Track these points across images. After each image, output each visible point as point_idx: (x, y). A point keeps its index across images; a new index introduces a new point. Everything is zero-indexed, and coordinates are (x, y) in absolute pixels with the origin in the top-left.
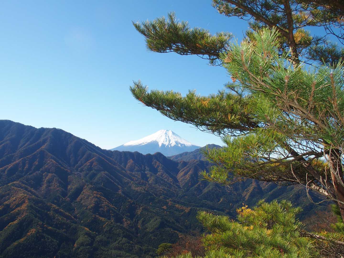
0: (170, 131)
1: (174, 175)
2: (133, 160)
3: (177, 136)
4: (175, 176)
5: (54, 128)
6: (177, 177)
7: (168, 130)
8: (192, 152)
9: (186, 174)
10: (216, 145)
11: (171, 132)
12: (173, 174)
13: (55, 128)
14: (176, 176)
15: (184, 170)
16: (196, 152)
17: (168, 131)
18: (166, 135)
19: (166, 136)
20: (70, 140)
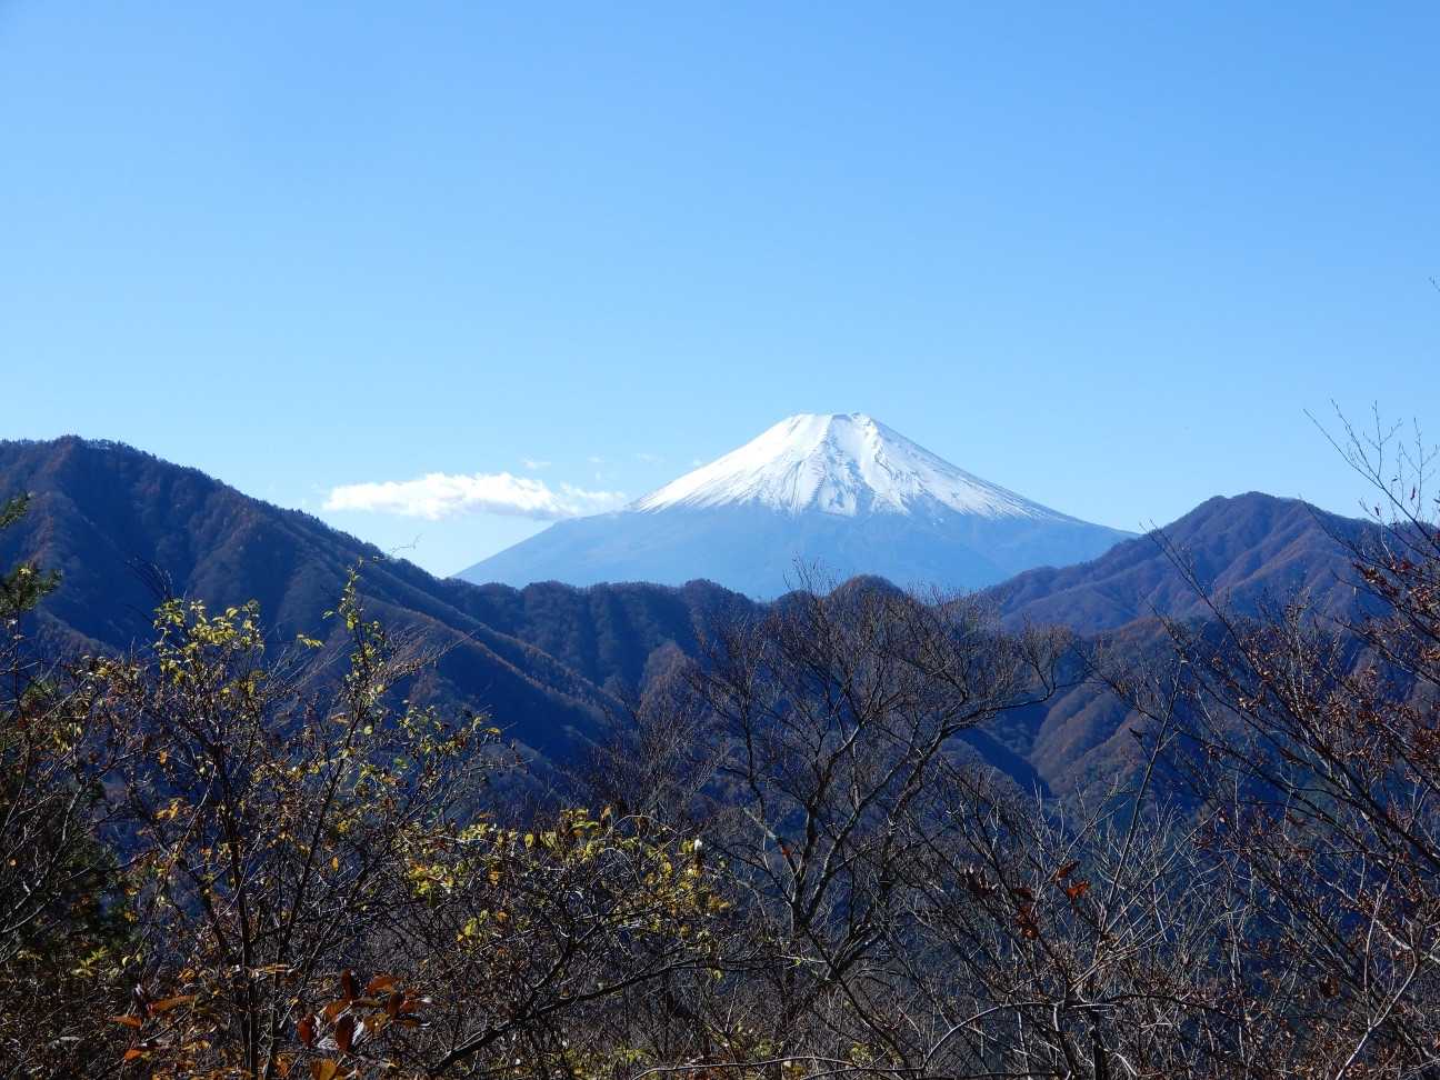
0: (864, 420)
1: (1008, 744)
2: (687, 645)
3: (920, 455)
4: (1017, 750)
5: (65, 441)
6: (1033, 756)
7: (843, 417)
8: (1086, 569)
9: (1103, 729)
10: (1278, 500)
11: (872, 430)
12: (1001, 735)
13: (77, 438)
14: (1028, 753)
15: (1081, 706)
16: (1122, 566)
17: (843, 422)
18: (837, 458)
19: (832, 461)
20: (207, 522)
